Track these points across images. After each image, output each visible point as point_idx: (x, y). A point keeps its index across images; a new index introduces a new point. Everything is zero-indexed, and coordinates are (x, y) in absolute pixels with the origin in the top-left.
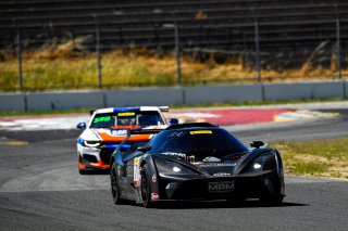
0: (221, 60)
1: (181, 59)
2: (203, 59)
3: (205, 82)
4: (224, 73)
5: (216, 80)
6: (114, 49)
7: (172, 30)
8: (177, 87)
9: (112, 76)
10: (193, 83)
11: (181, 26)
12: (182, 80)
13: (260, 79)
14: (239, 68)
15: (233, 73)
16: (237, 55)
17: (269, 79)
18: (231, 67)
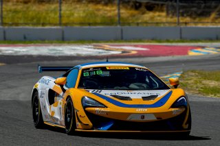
0: (150, 8)
1: (121, 6)
2: (137, 6)
3: (138, 24)
4: (152, 18)
5: (146, 23)
8: (119, 26)
9: (68, 17)
10: (129, 24)
12: (121, 22)
13: (179, 23)
14: (164, 14)
15: (159, 18)
16: (162, 5)
17: (186, 23)
18: (157, 14)
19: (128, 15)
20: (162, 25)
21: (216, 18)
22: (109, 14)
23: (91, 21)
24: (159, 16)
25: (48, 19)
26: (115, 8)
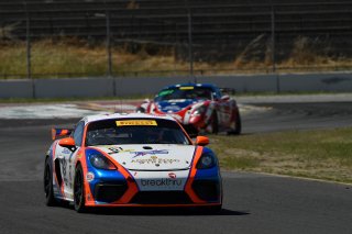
0: (152, 52)
1: (112, 50)
2: (134, 50)
3: (136, 73)
4: (155, 65)
5: (147, 71)
6: (44, 38)
7: (103, 20)
8: (109, 77)
9: (41, 65)
10: (124, 74)
11: (113, 16)
12: (113, 70)
13: (192, 71)
14: (172, 59)
15: (164, 65)
16: (170, 47)
17: (202, 72)
18: (163, 59)
19: (121, 61)
20: (169, 75)
21: (244, 64)
22: (97, 61)
23: (73, 71)
24: (165, 62)
25: (12, 68)
26: (105, 52)
